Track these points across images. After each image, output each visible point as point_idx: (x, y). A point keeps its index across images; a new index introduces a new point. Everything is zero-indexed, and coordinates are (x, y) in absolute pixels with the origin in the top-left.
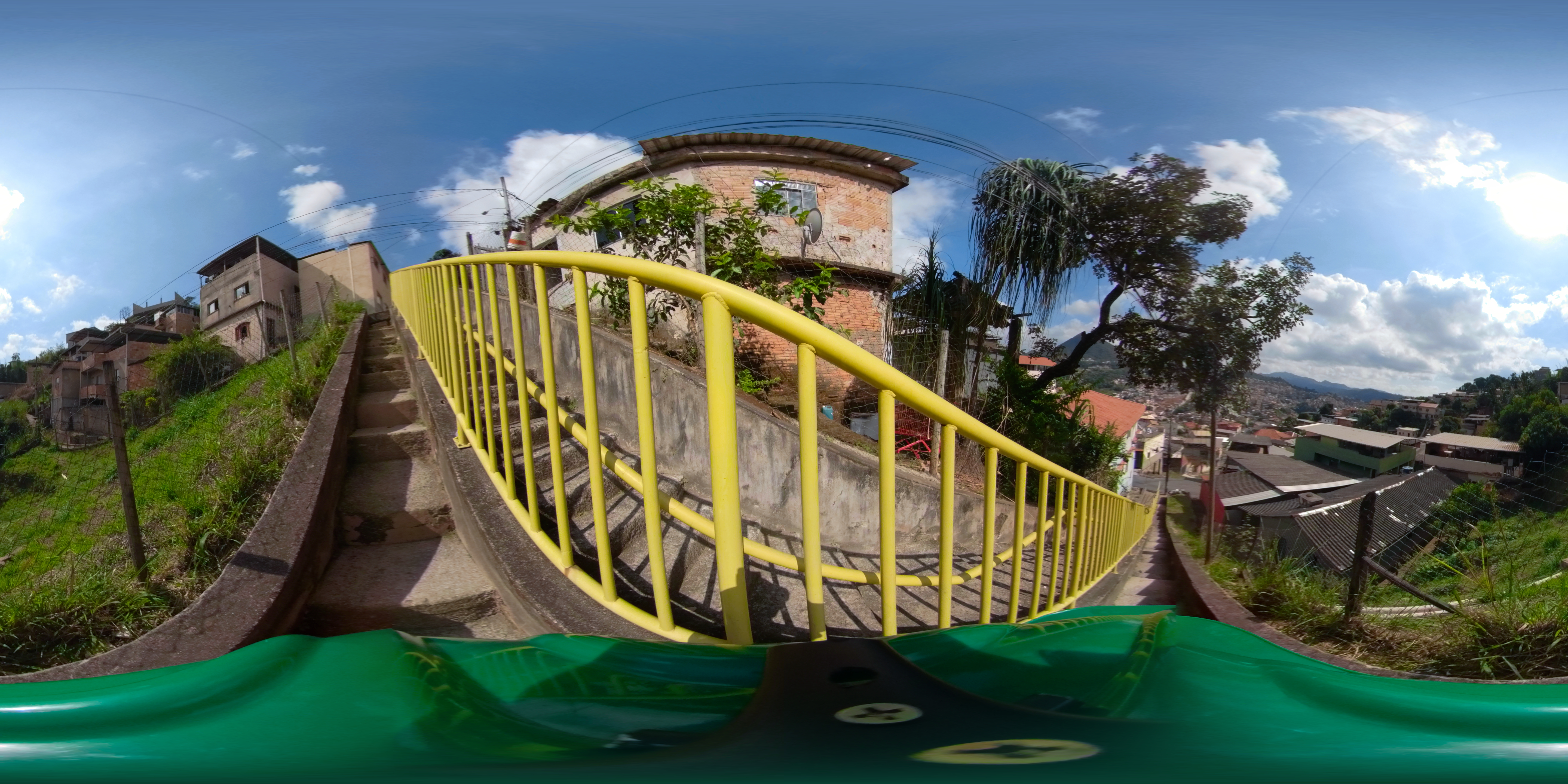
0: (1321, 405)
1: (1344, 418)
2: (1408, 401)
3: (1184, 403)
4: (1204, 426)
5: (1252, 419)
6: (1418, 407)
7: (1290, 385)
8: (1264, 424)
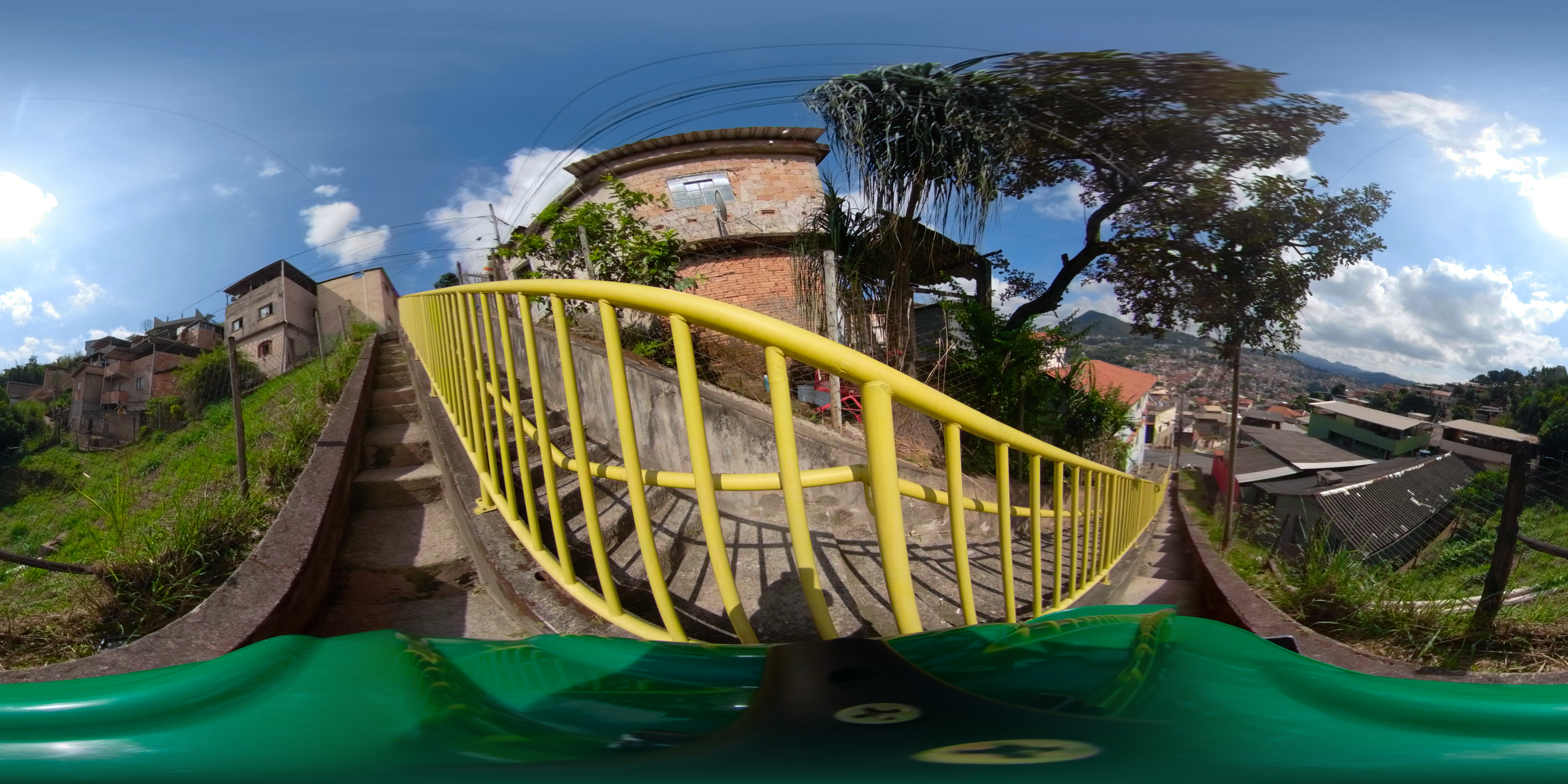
0: (1333, 386)
1: (1356, 399)
2: (1421, 387)
3: (1195, 378)
4: (1215, 402)
5: (1263, 396)
6: (1431, 394)
7: (1302, 364)
8: (1275, 401)
